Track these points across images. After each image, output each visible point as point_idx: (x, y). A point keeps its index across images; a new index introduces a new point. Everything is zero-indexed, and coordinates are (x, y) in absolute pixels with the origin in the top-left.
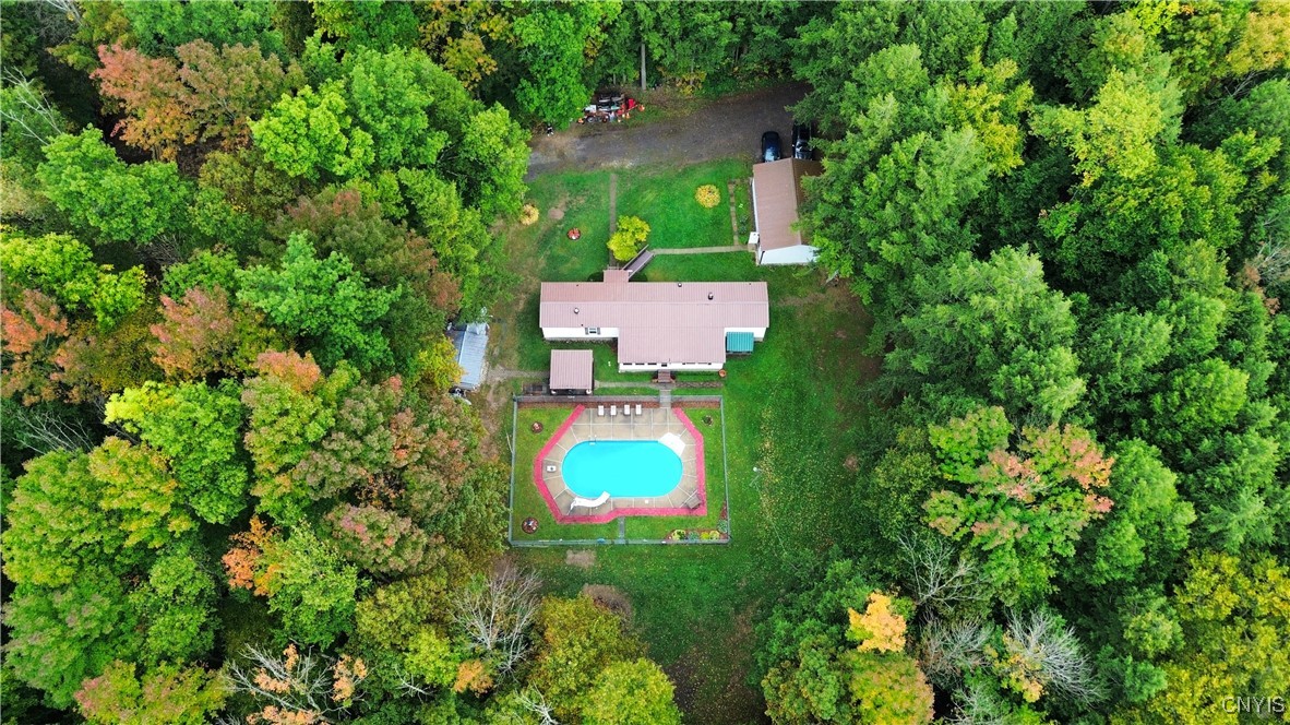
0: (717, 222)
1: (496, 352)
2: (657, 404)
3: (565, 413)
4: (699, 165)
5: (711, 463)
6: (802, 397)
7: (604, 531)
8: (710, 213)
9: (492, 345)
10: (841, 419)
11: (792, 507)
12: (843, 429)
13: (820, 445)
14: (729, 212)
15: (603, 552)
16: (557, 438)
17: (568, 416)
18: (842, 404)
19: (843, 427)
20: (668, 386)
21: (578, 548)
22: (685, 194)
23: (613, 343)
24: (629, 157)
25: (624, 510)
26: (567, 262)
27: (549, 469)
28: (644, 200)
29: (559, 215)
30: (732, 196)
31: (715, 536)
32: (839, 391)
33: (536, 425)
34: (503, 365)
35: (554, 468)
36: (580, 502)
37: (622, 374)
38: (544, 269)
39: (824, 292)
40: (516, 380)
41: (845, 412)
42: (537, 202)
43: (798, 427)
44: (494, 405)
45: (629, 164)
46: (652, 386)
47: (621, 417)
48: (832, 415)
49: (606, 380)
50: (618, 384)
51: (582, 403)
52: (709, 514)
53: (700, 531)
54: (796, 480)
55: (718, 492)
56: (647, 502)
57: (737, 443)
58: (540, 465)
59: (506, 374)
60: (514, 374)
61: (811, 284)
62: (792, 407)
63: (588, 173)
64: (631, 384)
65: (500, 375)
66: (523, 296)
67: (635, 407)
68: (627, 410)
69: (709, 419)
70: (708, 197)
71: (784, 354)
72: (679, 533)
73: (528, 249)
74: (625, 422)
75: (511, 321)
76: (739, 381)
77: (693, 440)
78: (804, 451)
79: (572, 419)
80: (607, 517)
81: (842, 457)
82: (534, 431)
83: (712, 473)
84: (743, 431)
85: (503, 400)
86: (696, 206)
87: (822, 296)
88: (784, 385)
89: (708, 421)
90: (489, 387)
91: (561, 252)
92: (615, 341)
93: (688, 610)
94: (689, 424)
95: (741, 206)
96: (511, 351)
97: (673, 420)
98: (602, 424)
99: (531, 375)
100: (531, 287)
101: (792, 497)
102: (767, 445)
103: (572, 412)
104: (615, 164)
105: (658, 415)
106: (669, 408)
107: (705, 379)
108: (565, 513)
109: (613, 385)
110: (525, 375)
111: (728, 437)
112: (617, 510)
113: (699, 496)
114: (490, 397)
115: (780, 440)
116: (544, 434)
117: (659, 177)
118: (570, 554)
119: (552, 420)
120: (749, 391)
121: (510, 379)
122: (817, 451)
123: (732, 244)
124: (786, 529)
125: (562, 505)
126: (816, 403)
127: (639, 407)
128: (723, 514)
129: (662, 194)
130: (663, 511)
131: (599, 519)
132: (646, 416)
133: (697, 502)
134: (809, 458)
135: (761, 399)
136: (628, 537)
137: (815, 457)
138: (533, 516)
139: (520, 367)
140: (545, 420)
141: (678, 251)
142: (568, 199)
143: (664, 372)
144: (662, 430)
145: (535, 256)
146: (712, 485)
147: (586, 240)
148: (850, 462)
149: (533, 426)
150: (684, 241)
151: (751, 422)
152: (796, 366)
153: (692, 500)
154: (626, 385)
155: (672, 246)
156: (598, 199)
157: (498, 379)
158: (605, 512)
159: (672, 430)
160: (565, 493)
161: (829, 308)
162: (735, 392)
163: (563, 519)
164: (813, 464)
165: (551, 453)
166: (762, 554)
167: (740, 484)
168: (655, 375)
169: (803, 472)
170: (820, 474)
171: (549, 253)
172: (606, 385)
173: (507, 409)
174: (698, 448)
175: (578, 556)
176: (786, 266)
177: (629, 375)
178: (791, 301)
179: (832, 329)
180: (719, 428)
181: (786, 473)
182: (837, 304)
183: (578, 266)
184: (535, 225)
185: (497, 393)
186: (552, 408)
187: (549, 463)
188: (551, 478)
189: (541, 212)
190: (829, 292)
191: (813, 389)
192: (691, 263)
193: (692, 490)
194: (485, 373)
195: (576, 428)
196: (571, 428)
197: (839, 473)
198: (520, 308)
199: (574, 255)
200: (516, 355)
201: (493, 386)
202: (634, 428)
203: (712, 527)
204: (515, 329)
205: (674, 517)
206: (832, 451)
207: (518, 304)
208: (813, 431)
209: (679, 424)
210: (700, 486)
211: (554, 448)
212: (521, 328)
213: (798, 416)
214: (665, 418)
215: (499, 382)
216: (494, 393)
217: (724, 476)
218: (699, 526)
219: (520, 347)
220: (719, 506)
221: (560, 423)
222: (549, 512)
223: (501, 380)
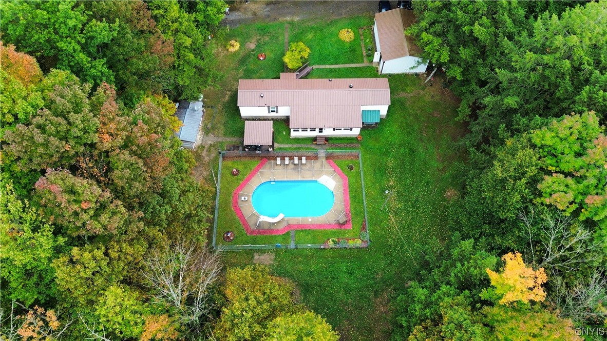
0: (352, 50)
1: (209, 126)
2: (316, 158)
3: (255, 163)
4: (340, 19)
5: (354, 194)
6: (413, 152)
7: (280, 239)
8: (348, 45)
9: (207, 122)
10: (441, 167)
11: (411, 223)
12: (442, 173)
13: (428, 183)
14: (360, 45)
15: (280, 254)
16: (248, 180)
17: (256, 166)
18: (440, 157)
19: (443, 171)
20: (324, 146)
21: (261, 251)
22: (332, 34)
23: (286, 120)
24: (297, 15)
25: (295, 225)
26: (257, 73)
27: (243, 198)
28: (306, 38)
29: (252, 46)
30: (361, 35)
31: (358, 243)
32: (438, 149)
33: (234, 170)
34: (213, 134)
35: (246, 198)
36: (264, 218)
37: (292, 139)
39: (423, 89)
40: (222, 143)
41: (443, 162)
42: (238, 39)
43: (412, 171)
44: (207, 159)
45: (296, 19)
46: (313, 147)
47: (292, 166)
48: (435, 164)
49: (282, 143)
50: (290, 146)
51: (266, 157)
52: (353, 228)
53: (348, 239)
54: (413, 206)
55: (359, 213)
56: (310, 220)
57: (371, 182)
58: (236, 197)
59: (215, 139)
60: (220, 139)
61: (415, 85)
62: (407, 159)
63: (271, 23)
64: (299, 146)
65: (211, 140)
66: (228, 93)
67: (301, 159)
68: (296, 161)
69: (352, 167)
70: (346, 35)
71: (400, 127)
72: (333, 241)
73: (232, 66)
74: (294, 169)
75: (219, 107)
76: (371, 143)
77: (341, 180)
78: (417, 187)
79: (259, 167)
80: (283, 230)
81: (444, 191)
82: (233, 174)
83: (355, 201)
84: (374, 174)
85: (213, 155)
86: (340, 42)
87: (422, 92)
88: (401, 146)
89: (351, 168)
90: (204, 147)
91: (253, 67)
92: (288, 118)
93: (341, 295)
94: (338, 170)
95: (368, 40)
96: (219, 125)
97: (327, 167)
98: (280, 170)
99: (231, 140)
100: (234, 87)
101: (410, 217)
102: (392, 183)
103: (259, 162)
104: (288, 18)
105: (317, 164)
106: (324, 160)
107: (349, 142)
108: (253, 228)
109: (287, 146)
110: (228, 140)
111: (365, 177)
112: (289, 226)
113: (346, 215)
114: (204, 153)
115: (400, 180)
116: (240, 176)
117: (315, 25)
118: (256, 256)
119: (246, 168)
120: (378, 149)
121: (217, 142)
122: (426, 187)
123: (362, 62)
124: (408, 239)
125: (251, 223)
126: (423, 156)
127: (304, 158)
128: (364, 228)
129: (318, 34)
130: (321, 226)
131: (277, 231)
132: (309, 165)
133: (344, 219)
134: (420, 191)
135: (386, 154)
136: (297, 243)
137: (424, 191)
138: (231, 230)
139: (225, 135)
140: (241, 168)
141: (328, 67)
142: (258, 38)
143: (321, 137)
144: (320, 173)
145: (237, 69)
146: (355, 209)
147: (269, 60)
148: (449, 194)
149: (233, 172)
150: (332, 61)
151: (380, 169)
152: (409, 133)
153: (342, 219)
154: (295, 146)
155: (324, 64)
156: (277, 38)
157: (210, 142)
158: (281, 226)
159: (327, 173)
160: (254, 214)
161: (428, 99)
162: (368, 150)
163: (252, 232)
164: (424, 195)
165: (245, 188)
166: (391, 255)
167: (374, 208)
168: (314, 139)
169: (417, 200)
170: (429, 201)
171: (245, 68)
172: (282, 146)
173: (215, 160)
174: (344, 185)
175: (262, 257)
176: (398, 75)
177: (297, 140)
178: (403, 95)
179: (431, 111)
180: (358, 173)
181: (406, 200)
182: (433, 97)
183: (264, 75)
184: (237, 52)
185: (209, 151)
186: (246, 160)
187: (243, 195)
188: (244, 204)
189: (241, 45)
190: (426, 89)
191: (420, 148)
193: (341, 212)
194: (202, 138)
195: (261, 173)
196: (259, 173)
197: (442, 201)
198: (226, 99)
199: (261, 69)
200: (222, 128)
201: (206, 147)
202: (301, 172)
203: (356, 237)
204: (222, 112)
205: (329, 230)
206: (436, 187)
207: (224, 97)
208: (422, 174)
209: (331, 170)
210: (347, 209)
211: (247, 185)
212: (227, 111)
213: (411, 165)
214: (322, 166)
215: (211, 144)
216: (207, 151)
217: (363, 203)
218: (347, 236)
219: (225, 123)
220: (361, 223)
221: (251, 170)
222: (242, 227)
223: (212, 143)
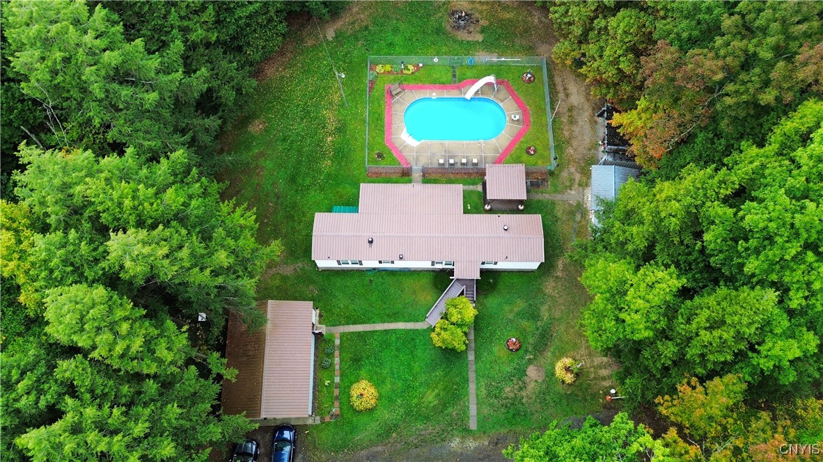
0: (357, 361)
1: (578, 217)
2: (425, 171)
4: (372, 444)
5: (381, 123)
6: (293, 178)
7: (469, 74)
8: (363, 373)
10: (261, 161)
11: (315, 93)
13: (284, 140)
14: (341, 376)
16: (513, 143)
18: (258, 174)
19: (262, 154)
22: (391, 400)
24: (454, 454)
25: (452, 89)
26: (518, 314)
28: (437, 391)
29: (532, 372)
30: (337, 398)
31: (380, 67)
32: (258, 184)
34: (570, 204)
38: (542, 303)
40: (556, 191)
41: (257, 167)
42: (559, 388)
43: (300, 152)
44: (573, 170)
45: (455, 444)
48: (269, 164)
52: (383, 85)
53: (391, 72)
55: (375, 101)
56: (434, 94)
57: (355, 139)
58: (525, 121)
59: (565, 197)
60: (559, 197)
62: (303, 170)
63: (503, 431)
65: (572, 196)
66: (559, 274)
68: (451, 160)
69: (379, 157)
70: (364, 392)
73: (562, 328)
74: (454, 154)
77: (394, 140)
78: (299, 134)
80: (466, 84)
81: (267, 130)
83: (379, 114)
85: (565, 174)
86: (378, 382)
88: (308, 188)
89: (380, 155)
90: (580, 185)
91: (525, 323)
92: (466, 213)
93: (402, 26)
94: (396, 153)
95: (327, 383)
96: (564, 218)
97: (410, 156)
99: (541, 195)
100: (553, 284)
102: (329, 139)
104: (471, 444)
105: (423, 161)
106: (414, 167)
110: (547, 196)
111: (363, 143)
112: (459, 88)
114: (578, 177)
115: (320, 143)
116: (524, 146)
117: (420, 425)
119: (518, 158)
121: (562, 192)
122: (288, 135)
123: (342, 335)
125: (504, 91)
126: (281, 173)
127: (442, 162)
128: (372, 83)
129: (415, 401)
134: (296, 129)
135: (330, 176)
137: (290, 130)
138: (526, 85)
139: (553, 203)
140: (525, 156)
141: (401, 326)
142: (524, 394)
144: (420, 150)
145: (552, 319)
146: (379, 106)
147: (500, 337)
148: (261, 126)
149: (535, 151)
150: (393, 337)
151: (342, 157)
152: (294, 206)
155: (407, 331)
156: (489, 395)
157: (573, 192)
159: (412, 149)
160: (502, 101)
163: (502, 82)
164: (292, 125)
165: (516, 132)
167: (356, 108)
169: (302, 119)
170: (288, 118)
171: (539, 323)
172: (471, 188)
174: (390, 134)
180: (371, 150)
181: (316, 118)
183: (507, 308)
184: (558, 356)
185: (572, 180)
189: (553, 374)
191: (282, 185)
192: (387, 312)
193: (397, 103)
194: (585, 197)
195: (496, 150)
196: (501, 151)
197: (272, 118)
198: (561, 262)
199: (511, 321)
200: (559, 215)
201: (577, 186)
202: (446, 151)
203: (382, 76)
204: (564, 239)
205: (412, 83)
206: (275, 135)
207: (565, 266)
208: (288, 151)
209: (405, 154)
210: (389, 105)
211: (515, 135)
212: (557, 241)
213: (299, 162)
214: (417, 159)
215: (571, 190)
216: (574, 180)
217: (369, 112)
218: (392, 77)
219: (557, 221)
220: (375, 90)
221: (511, 156)
222: (515, 87)
223: (569, 191)
